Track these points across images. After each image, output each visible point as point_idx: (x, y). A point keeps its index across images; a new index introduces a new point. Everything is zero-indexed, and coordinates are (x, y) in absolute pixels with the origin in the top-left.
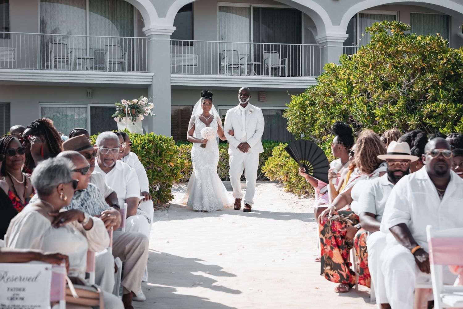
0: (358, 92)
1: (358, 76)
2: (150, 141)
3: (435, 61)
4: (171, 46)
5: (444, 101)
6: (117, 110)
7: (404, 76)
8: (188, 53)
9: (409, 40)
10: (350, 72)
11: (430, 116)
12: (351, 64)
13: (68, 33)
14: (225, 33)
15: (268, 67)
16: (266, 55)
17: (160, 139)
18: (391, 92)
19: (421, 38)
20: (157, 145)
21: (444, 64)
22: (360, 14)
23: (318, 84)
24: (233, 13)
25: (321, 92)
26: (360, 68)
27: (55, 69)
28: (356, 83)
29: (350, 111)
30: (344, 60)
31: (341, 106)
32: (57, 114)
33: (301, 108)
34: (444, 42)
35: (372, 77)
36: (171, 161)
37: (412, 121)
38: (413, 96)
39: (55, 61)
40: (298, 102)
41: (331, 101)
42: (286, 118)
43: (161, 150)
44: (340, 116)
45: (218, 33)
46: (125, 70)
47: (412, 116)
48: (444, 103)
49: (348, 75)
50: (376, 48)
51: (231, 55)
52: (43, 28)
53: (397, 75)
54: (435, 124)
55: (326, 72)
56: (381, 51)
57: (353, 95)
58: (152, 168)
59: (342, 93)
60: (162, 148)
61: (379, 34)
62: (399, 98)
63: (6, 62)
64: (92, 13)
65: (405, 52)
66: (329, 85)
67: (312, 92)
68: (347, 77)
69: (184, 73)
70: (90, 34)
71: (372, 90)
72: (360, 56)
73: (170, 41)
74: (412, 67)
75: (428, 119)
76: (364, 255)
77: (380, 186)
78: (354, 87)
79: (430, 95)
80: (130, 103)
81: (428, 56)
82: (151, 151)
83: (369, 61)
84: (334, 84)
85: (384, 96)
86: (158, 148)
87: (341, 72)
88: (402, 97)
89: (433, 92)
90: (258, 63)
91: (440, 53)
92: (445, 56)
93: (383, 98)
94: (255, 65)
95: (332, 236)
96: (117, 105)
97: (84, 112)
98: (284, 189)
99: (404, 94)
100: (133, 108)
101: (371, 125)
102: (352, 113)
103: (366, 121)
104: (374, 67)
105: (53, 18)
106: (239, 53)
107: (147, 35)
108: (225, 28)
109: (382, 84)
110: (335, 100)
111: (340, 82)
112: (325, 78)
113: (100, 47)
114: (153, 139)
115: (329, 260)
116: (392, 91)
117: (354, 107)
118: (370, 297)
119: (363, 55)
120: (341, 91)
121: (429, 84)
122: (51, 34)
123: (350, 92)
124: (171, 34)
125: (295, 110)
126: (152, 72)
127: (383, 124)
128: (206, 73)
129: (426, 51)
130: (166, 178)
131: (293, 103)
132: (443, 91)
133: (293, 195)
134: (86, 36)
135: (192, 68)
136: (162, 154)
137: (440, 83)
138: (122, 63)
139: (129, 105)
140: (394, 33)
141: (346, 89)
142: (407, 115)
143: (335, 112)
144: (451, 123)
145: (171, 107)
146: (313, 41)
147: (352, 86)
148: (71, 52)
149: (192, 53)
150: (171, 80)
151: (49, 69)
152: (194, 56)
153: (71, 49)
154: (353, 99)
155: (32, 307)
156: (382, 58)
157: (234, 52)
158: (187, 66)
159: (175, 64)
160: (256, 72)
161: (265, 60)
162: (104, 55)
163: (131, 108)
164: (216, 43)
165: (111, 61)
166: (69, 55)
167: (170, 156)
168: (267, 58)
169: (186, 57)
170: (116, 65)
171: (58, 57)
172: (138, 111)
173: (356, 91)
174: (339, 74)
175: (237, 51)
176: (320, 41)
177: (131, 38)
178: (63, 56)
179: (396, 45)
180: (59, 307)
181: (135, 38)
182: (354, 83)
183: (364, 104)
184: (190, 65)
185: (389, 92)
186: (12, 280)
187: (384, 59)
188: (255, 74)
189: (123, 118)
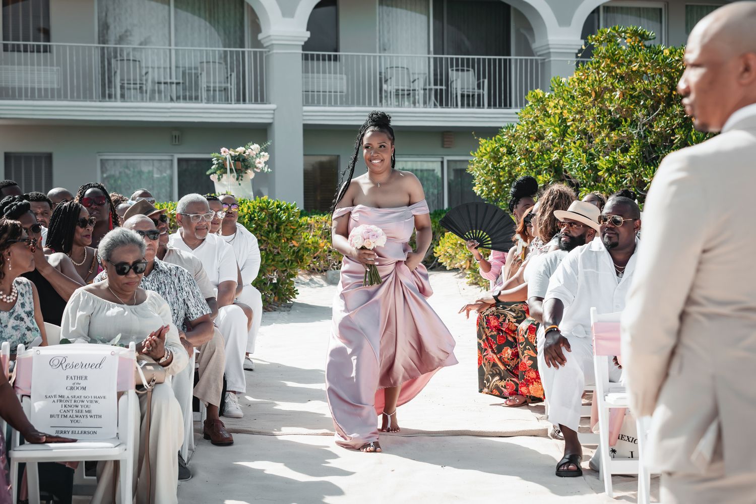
0: (576, 133)
1: (574, 110)
2: (262, 209)
4: (303, 62)
6: (214, 164)
7: (641, 109)
8: (330, 73)
9: (649, 55)
10: (564, 104)
12: (567, 91)
13: (141, 44)
14: (389, 40)
15: (456, 94)
16: (453, 74)
17: (278, 207)
18: (620, 133)
19: (670, 51)
20: (272, 214)
22: (604, 7)
23: (519, 122)
24: (401, 8)
25: (523, 133)
26: (577, 97)
27: (123, 100)
28: (573, 120)
29: (564, 163)
30: (558, 84)
31: (552, 155)
32: (127, 171)
33: (494, 158)
35: (595, 110)
36: (293, 238)
38: (652, 140)
39: (122, 87)
40: (488, 149)
41: (537, 147)
42: (471, 174)
43: (279, 222)
44: (551, 169)
45: (377, 40)
46: (231, 101)
47: (651, 169)
49: (562, 109)
50: (601, 68)
51: (397, 74)
52: (103, 36)
53: (630, 108)
55: (530, 103)
56: (608, 72)
57: (568, 138)
58: (266, 249)
59: (552, 136)
60: (280, 219)
61: (607, 46)
62: (632, 143)
63: (46, 90)
64: (179, 11)
65: (643, 74)
66: (534, 123)
67: (509, 134)
68: (559, 111)
69: (324, 104)
70: (176, 45)
71: (594, 131)
72: (578, 79)
73: (301, 55)
76: (523, 353)
78: (569, 127)
79: (677, 138)
80: (233, 153)
82: (263, 224)
83: (590, 87)
84: (541, 122)
85: (610, 138)
86: (274, 220)
87: (552, 104)
88: (637, 141)
89: (681, 132)
90: (441, 87)
93: (610, 142)
94: (436, 90)
96: (214, 156)
97: (168, 166)
98: (465, 280)
99: (640, 136)
100: (238, 160)
101: (593, 183)
102: (566, 166)
103: (584, 177)
104: (599, 95)
105: (117, 19)
106: (411, 72)
107: (265, 45)
108: (389, 32)
109: (609, 121)
110: (543, 146)
111: (549, 119)
112: (529, 113)
113: (192, 65)
114: (267, 206)
116: (623, 132)
117: (569, 156)
119: (583, 77)
120: (551, 132)
121: (676, 120)
122: (116, 44)
123: (564, 134)
124: (303, 43)
125: (485, 162)
126: (273, 103)
127: (610, 182)
128: (358, 104)
129: (674, 72)
130: (286, 264)
131: (481, 151)
133: (479, 289)
134: (170, 48)
135: (336, 97)
136: (280, 228)
138: (226, 89)
139: (232, 157)
140: (630, 44)
141: (557, 129)
142: (644, 168)
143: (542, 165)
146: (529, 51)
147: (566, 124)
148: (147, 73)
149: (335, 73)
150: (304, 116)
151: (113, 99)
152: (338, 78)
153: (147, 67)
154: (568, 144)
155: (95, 399)
156: (610, 83)
157: (402, 70)
158: (328, 93)
159: (310, 90)
160: (437, 101)
161: (452, 82)
162: (198, 77)
163: (235, 161)
164: (375, 57)
165: (210, 87)
166: (144, 78)
167: (292, 231)
168: (454, 79)
169: (326, 78)
170: (217, 92)
171: (126, 82)
172: (245, 165)
173: (573, 132)
174: (548, 106)
175: (407, 69)
176: (540, 51)
177: (241, 49)
178: (135, 80)
179: (630, 62)
180: (128, 397)
181: (246, 49)
182: (569, 120)
183: (583, 152)
184: (333, 91)
185: (618, 133)
186: (72, 367)
187: (612, 84)
188: (435, 106)
189: (224, 175)
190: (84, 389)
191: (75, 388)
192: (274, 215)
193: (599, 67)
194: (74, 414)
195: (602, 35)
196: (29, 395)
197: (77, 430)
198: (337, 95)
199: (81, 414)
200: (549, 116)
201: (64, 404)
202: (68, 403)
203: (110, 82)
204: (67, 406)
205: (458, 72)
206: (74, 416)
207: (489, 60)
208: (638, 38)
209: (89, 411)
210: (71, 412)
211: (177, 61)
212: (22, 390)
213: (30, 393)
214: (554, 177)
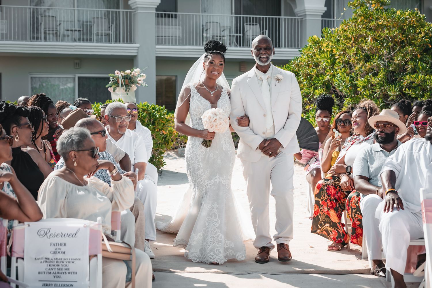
0: (341, 63)
1: (340, 49)
2: (144, 110)
3: (413, 34)
4: (156, 19)
5: (423, 73)
6: (110, 81)
7: (385, 49)
8: (172, 25)
9: (390, 15)
10: (333, 45)
11: (410, 87)
12: (333, 37)
14: (207, 6)
15: (249, 39)
16: (247, 27)
17: (153, 109)
18: (373, 64)
19: (401, 13)
20: (150, 113)
21: (423, 37)
23: (302, 56)
25: (305, 63)
26: (342, 41)
27: (45, 40)
28: (339, 55)
29: (333, 82)
30: (327, 33)
31: (325, 77)
34: (421, 16)
35: (354, 49)
36: (163, 129)
37: (393, 92)
38: (393, 68)
39: (45, 33)
41: (314, 72)
43: (155, 119)
44: (323, 86)
45: (201, 6)
46: (112, 42)
47: (393, 87)
48: (422, 75)
49: (331, 48)
50: (358, 22)
51: (213, 26)
53: (378, 48)
54: (414, 95)
55: (310, 44)
56: (363, 25)
57: (336, 66)
59: (325, 65)
60: (156, 116)
61: (360, 8)
62: (380, 70)
65: (386, 26)
66: (313, 57)
67: (296, 64)
68: (330, 49)
69: (169, 44)
70: (78, 7)
71: (354, 62)
72: (342, 29)
73: (155, 14)
74: (392, 41)
75: (407, 89)
76: (355, 216)
77: (373, 152)
78: (336, 59)
79: (409, 67)
80: (123, 74)
81: (407, 30)
82: (145, 120)
83: (351, 34)
84: (317, 56)
85: (365, 67)
86: (151, 117)
87: (324, 45)
88: (383, 69)
89: (412, 64)
90: (240, 35)
91: (418, 27)
92: (422, 30)
93: (365, 69)
94: (237, 36)
95: (327, 199)
96: (110, 75)
97: (72, 81)
99: (385, 65)
100: (127, 78)
101: (353, 95)
102: (335, 84)
103: (348, 91)
104: (356, 40)
106: (222, 25)
107: (133, 8)
108: (207, 1)
109: (364, 56)
110: (318, 71)
111: (323, 54)
112: (309, 50)
113: (88, 20)
114: (147, 108)
115: (327, 218)
117: (337, 78)
118: (361, 255)
119: (346, 28)
120: (324, 62)
121: (408, 56)
123: (333, 64)
124: (156, 7)
126: (138, 43)
127: (365, 94)
128: (190, 44)
129: (405, 26)
130: (159, 146)
132: (422, 63)
134: (74, 9)
135: (176, 40)
136: (155, 123)
137: (419, 56)
138: (108, 35)
139: (122, 76)
140: (375, 7)
141: (329, 61)
142: (388, 86)
143: (318, 83)
144: (429, 94)
145: (156, 77)
146: (292, 13)
148: (60, 24)
149: (176, 25)
150: (156, 51)
151: (40, 40)
152: (177, 28)
153: (60, 21)
154: (336, 70)
155: (72, 261)
156: (364, 32)
157: (216, 24)
158: (171, 38)
159: (160, 36)
160: (237, 43)
161: (247, 31)
162: (91, 27)
163: (125, 79)
164: (199, 15)
165: (99, 33)
166: (58, 28)
167: (162, 124)
168: (248, 30)
169: (170, 28)
170: (103, 37)
171: (47, 29)
172: (131, 81)
173: (339, 62)
174: (322, 46)
175: (219, 23)
176: (299, 14)
177: (118, 10)
178: (53, 28)
179: (377, 19)
180: (97, 259)
181: (121, 10)
182: (336, 55)
183: (347, 76)
184: (174, 36)
185: (370, 64)
186: (54, 236)
187: (366, 32)
188: (236, 46)
189: (117, 88)
190: (64, 253)
191: (57, 252)
192: (152, 114)
193: (357, 21)
194: (56, 271)
195: (357, 2)
196: (22, 257)
197: (58, 283)
198: (176, 39)
199: (62, 271)
200: (323, 53)
201: (48, 264)
202: (51, 264)
203: (37, 29)
204: (51, 265)
205: (250, 26)
206: (56, 273)
207: (269, 18)
208: (380, 4)
209: (68, 269)
210: (54, 269)
211: (78, 17)
212: (17, 253)
213: (24, 256)
214: (326, 91)
